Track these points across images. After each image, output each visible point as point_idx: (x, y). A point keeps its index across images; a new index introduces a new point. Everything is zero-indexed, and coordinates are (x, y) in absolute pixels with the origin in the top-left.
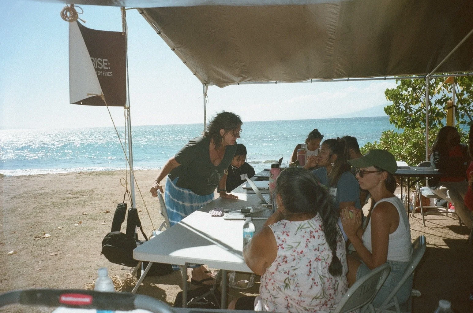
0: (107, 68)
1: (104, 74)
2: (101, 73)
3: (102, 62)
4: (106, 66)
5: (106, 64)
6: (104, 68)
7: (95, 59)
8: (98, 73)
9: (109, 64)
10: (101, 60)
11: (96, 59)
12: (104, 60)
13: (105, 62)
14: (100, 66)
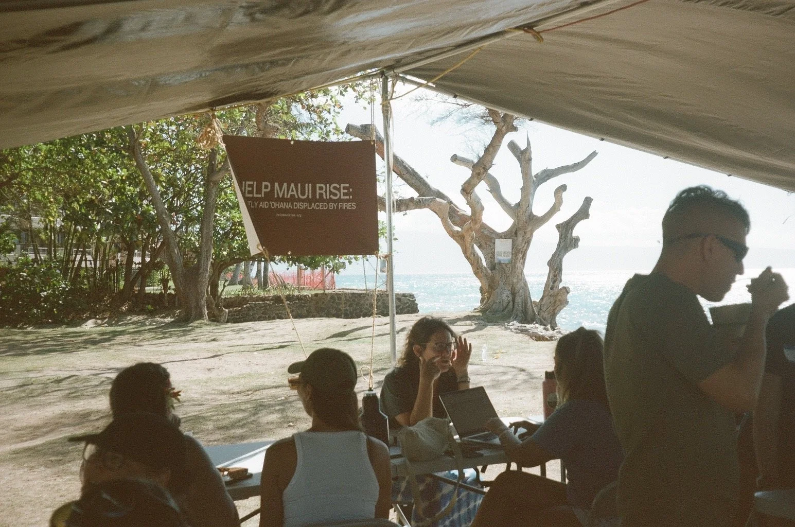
0: (347, 197)
1: (341, 207)
2: (335, 206)
3: (339, 190)
4: (345, 194)
5: (346, 191)
6: (342, 197)
7: (326, 187)
8: (330, 206)
9: (351, 190)
10: (338, 186)
11: (328, 185)
12: (342, 185)
13: (344, 188)
14: (335, 195)
